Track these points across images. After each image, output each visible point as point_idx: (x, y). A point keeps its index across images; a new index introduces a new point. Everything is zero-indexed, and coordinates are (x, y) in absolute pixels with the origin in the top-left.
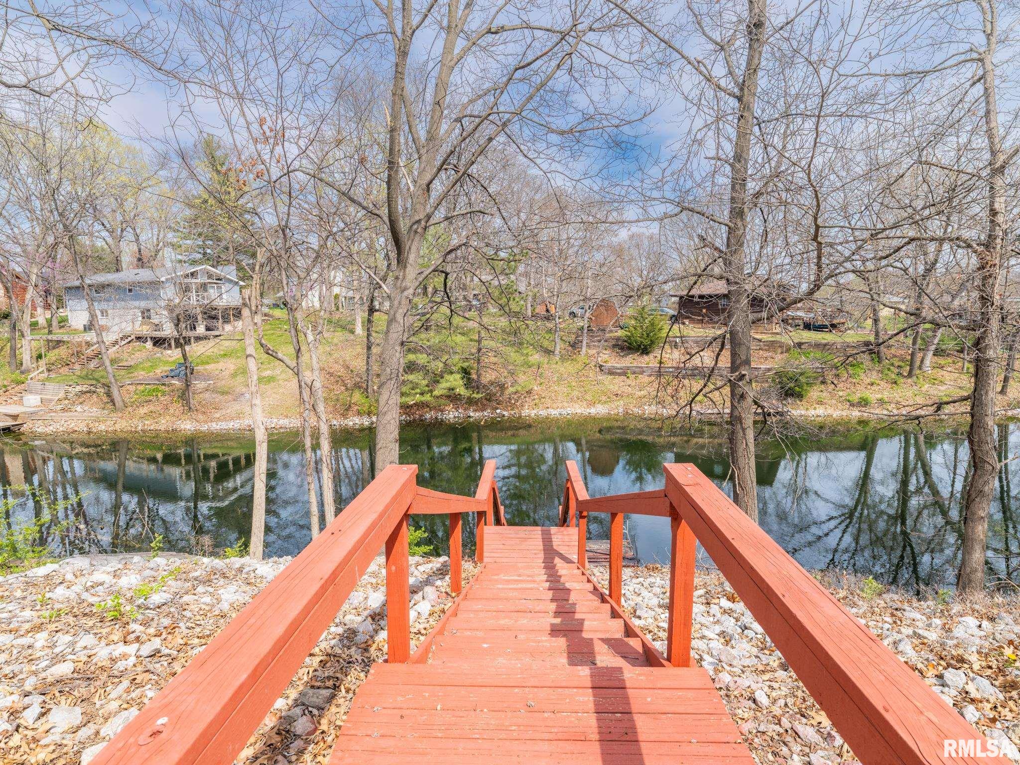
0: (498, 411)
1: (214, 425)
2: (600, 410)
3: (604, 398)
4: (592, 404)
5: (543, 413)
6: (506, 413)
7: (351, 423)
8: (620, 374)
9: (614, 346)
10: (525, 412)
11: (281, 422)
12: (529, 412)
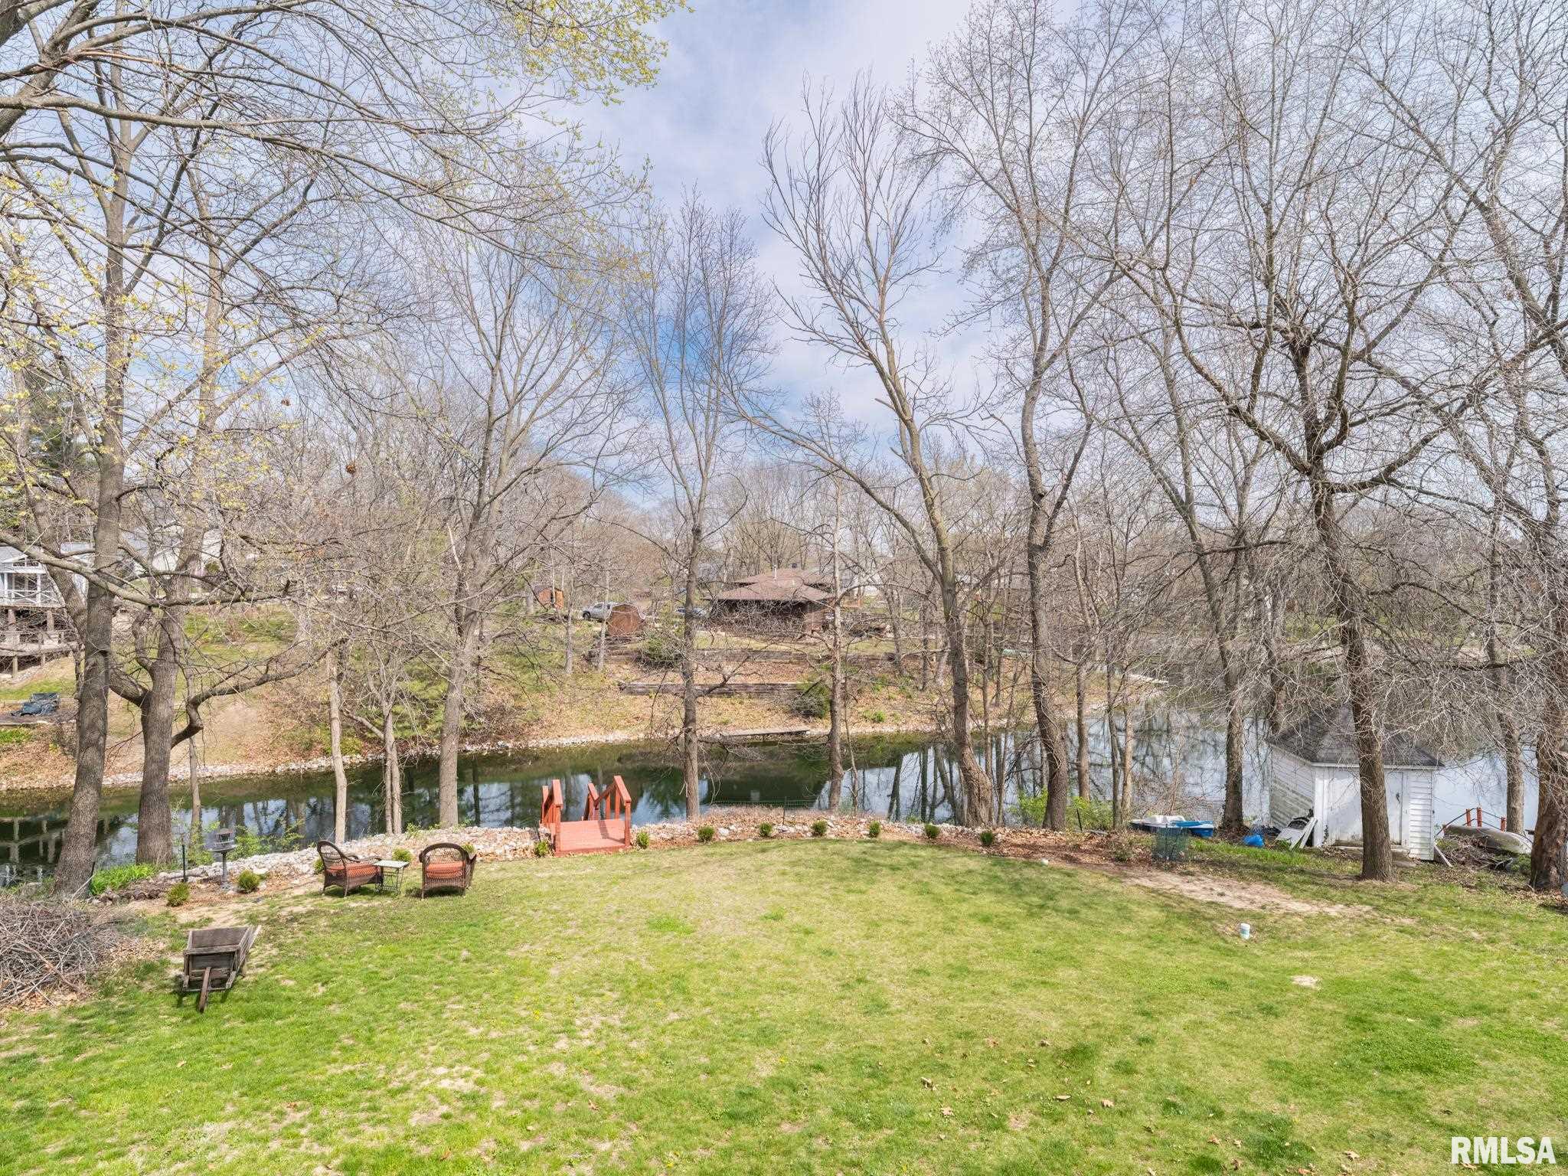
0: (500, 743)
1: (121, 777)
2: (619, 736)
3: (623, 722)
4: (608, 729)
5: (555, 743)
6: (510, 745)
7: (315, 766)
8: (642, 694)
9: (639, 659)
10: (532, 743)
11: (219, 768)
12: (538, 741)
